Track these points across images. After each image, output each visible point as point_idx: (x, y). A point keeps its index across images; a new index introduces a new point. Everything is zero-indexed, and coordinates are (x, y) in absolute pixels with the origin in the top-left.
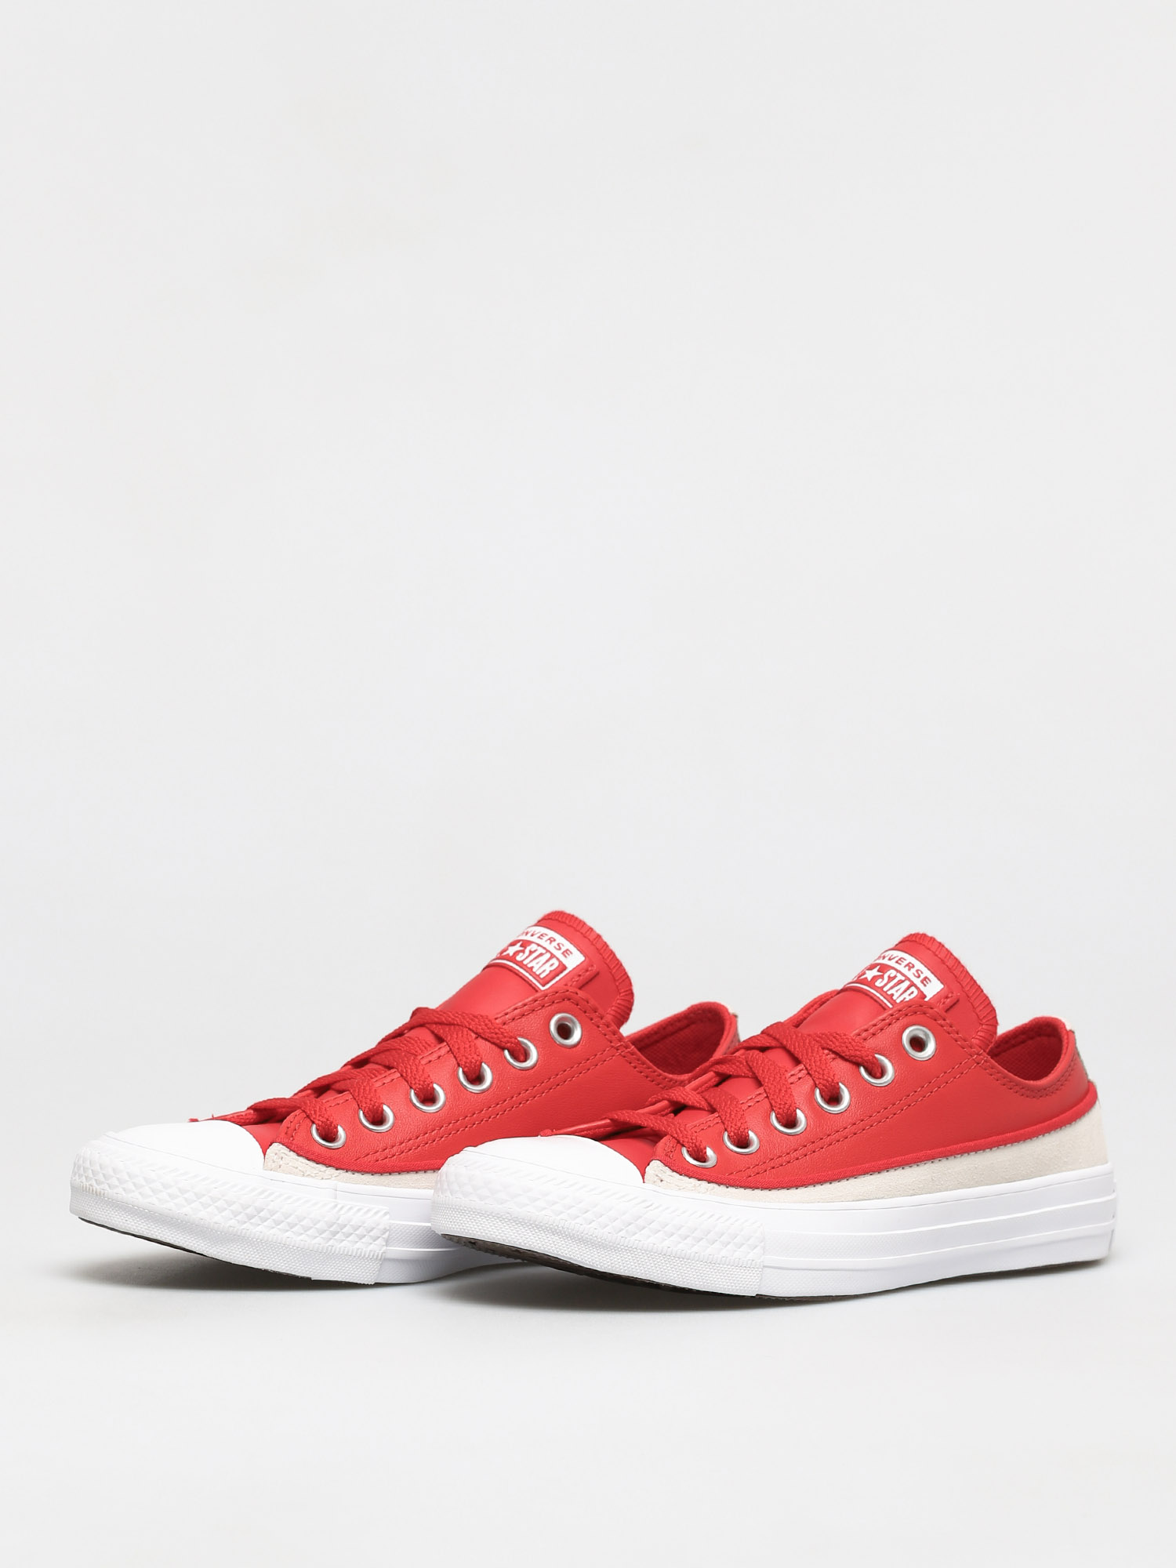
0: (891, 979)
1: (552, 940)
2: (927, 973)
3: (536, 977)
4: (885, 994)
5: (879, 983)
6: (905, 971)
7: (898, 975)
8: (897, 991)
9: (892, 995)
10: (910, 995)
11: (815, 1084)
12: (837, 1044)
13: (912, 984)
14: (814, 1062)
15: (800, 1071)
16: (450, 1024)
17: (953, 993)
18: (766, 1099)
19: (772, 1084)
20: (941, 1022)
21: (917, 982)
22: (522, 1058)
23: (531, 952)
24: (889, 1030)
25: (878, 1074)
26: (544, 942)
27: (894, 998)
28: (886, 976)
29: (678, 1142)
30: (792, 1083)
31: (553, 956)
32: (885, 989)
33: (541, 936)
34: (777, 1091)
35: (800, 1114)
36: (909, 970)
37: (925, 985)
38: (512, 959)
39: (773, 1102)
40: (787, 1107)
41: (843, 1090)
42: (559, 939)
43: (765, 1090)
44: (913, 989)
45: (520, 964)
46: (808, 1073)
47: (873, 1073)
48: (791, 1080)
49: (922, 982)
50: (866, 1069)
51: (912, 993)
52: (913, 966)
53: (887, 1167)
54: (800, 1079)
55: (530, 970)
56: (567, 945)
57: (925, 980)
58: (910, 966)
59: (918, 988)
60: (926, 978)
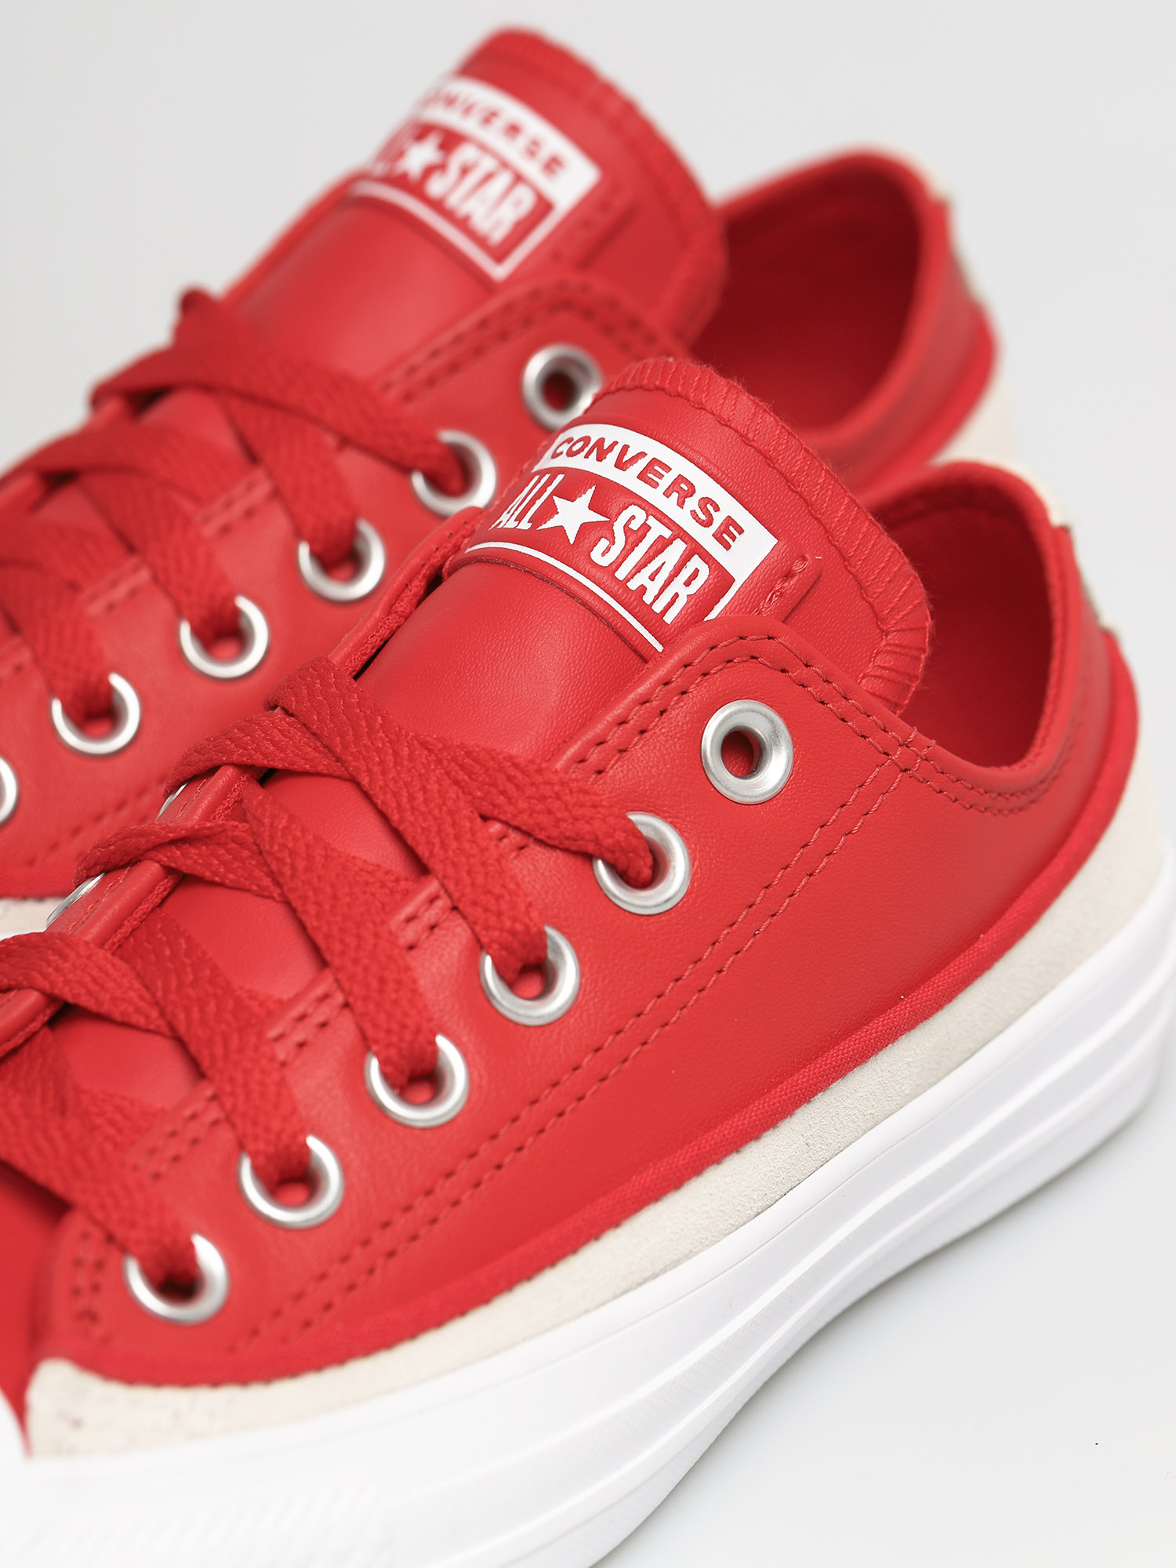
0: (634, 537)
1: (514, 130)
2: (729, 507)
3: (481, 241)
4: (620, 592)
5: (602, 555)
6: (668, 506)
7: (652, 521)
8: (652, 578)
9: (643, 589)
10: (687, 584)
11: (478, 940)
12: (522, 804)
13: (695, 549)
14: (469, 873)
15: (432, 900)
16: (272, 405)
17: (804, 559)
18: (347, 1014)
19: (356, 961)
20: (800, 672)
21: (705, 537)
22: (455, 483)
23: (465, 171)
24: (661, 730)
25: (647, 872)
26: (493, 136)
27: (648, 598)
28: (618, 527)
29: (110, 1238)
30: (411, 947)
31: (519, 178)
32: (621, 574)
33: (489, 117)
34: (374, 984)
35: (450, 1052)
36: (681, 504)
37: (727, 547)
38: (415, 187)
39: (367, 1026)
40: (408, 1036)
41: (558, 952)
42: (534, 125)
43: (337, 981)
44: (696, 562)
45: (438, 206)
46: (455, 908)
47: (632, 873)
48: (409, 934)
49: (718, 537)
50: (611, 867)
51: (695, 574)
52: (692, 491)
53: (696, 1168)
54: (432, 927)
55: (463, 224)
56: (554, 142)
57: (728, 532)
58: (682, 489)
59: (707, 557)
60: (730, 521)
